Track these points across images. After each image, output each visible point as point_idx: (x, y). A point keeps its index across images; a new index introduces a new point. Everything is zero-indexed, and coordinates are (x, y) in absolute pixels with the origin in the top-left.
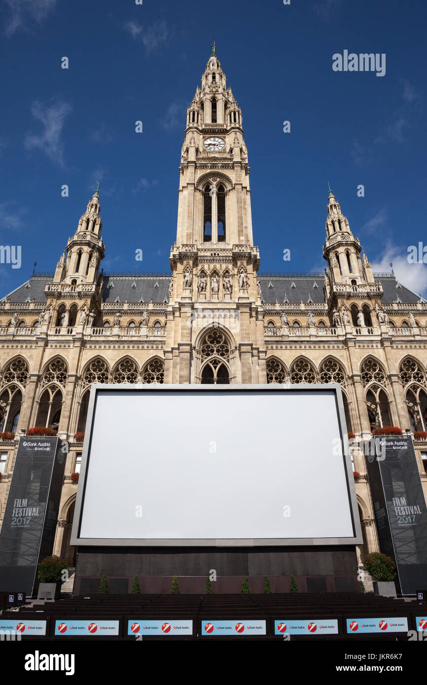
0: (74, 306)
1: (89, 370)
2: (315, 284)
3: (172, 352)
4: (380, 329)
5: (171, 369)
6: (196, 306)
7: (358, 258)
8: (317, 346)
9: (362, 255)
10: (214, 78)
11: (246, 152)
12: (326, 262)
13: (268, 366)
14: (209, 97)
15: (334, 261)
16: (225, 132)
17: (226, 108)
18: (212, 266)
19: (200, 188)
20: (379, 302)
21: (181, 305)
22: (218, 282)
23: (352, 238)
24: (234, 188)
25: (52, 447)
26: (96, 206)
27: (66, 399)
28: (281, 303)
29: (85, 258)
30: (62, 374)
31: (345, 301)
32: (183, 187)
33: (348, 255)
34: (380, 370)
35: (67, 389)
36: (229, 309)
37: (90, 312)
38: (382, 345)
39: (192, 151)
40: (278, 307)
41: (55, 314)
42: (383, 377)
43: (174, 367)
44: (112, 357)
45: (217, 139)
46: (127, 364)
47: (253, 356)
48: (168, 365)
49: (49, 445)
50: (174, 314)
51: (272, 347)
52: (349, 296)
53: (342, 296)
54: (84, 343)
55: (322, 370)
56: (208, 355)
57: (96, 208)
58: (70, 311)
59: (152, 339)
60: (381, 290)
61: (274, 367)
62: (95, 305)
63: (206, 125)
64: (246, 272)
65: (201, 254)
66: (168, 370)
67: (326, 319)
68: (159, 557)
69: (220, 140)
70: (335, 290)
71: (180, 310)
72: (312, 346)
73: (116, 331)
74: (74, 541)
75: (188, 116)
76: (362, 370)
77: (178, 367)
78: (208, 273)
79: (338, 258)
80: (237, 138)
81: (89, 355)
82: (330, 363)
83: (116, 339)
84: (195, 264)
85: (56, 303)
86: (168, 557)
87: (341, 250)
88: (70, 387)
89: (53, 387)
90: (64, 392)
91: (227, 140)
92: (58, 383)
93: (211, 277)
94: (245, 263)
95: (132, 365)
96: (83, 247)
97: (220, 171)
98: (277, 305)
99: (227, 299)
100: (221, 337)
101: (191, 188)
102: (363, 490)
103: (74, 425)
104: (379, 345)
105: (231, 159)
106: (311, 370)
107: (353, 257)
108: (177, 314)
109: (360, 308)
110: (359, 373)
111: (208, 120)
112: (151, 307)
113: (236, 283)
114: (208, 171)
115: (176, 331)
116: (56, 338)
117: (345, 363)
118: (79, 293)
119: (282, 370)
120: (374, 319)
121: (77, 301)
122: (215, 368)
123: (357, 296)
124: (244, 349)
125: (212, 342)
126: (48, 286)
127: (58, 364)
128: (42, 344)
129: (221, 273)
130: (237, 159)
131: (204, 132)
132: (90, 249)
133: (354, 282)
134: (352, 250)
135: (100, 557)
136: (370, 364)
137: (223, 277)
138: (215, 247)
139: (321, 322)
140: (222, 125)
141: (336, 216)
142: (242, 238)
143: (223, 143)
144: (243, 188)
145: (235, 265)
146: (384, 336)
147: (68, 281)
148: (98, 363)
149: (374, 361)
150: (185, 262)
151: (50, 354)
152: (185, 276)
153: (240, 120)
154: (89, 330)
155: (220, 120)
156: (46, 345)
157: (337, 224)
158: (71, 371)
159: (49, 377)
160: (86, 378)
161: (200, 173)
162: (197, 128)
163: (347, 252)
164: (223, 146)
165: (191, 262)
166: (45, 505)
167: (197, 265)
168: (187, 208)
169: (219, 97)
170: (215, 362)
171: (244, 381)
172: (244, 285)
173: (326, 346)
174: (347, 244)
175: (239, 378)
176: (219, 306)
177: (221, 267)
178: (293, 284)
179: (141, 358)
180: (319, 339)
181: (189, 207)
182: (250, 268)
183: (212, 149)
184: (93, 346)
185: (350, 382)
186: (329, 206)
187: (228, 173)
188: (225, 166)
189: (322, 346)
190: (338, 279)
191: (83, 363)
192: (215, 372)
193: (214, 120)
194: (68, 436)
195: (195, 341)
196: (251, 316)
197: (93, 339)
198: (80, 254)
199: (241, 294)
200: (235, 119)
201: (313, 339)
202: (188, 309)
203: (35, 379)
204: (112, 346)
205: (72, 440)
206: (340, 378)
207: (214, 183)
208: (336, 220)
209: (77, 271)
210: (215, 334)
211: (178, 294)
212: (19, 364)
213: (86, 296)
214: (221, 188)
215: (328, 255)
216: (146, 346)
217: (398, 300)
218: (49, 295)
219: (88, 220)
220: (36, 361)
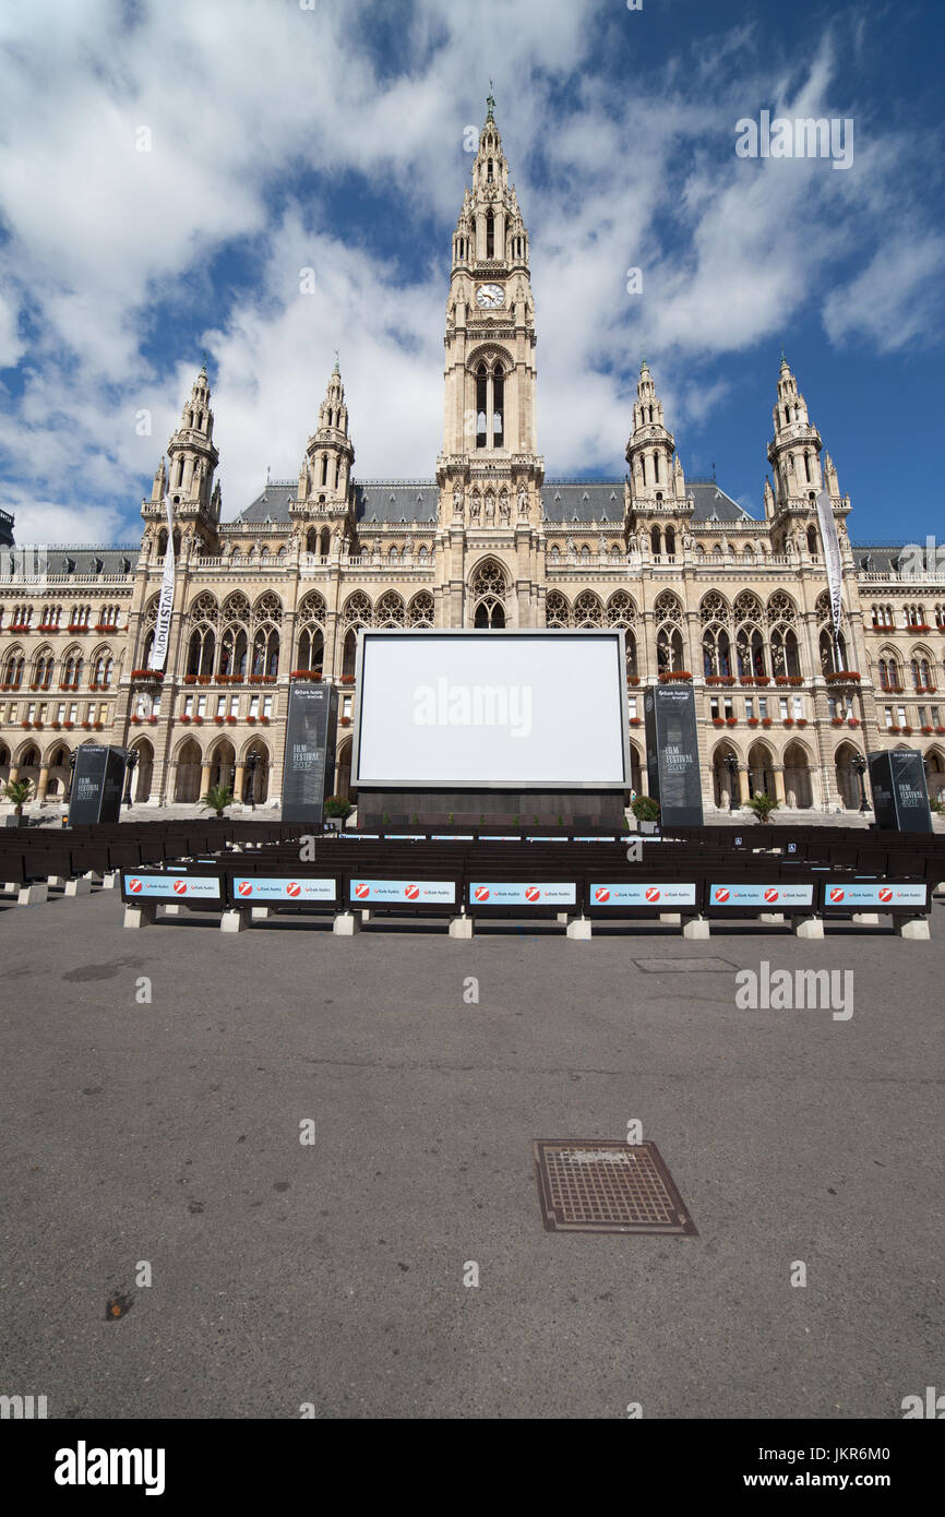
0: (326, 530)
1: (349, 606)
2: (613, 494)
3: (442, 589)
4: (685, 557)
5: (442, 609)
6: (469, 534)
7: (668, 461)
8: (607, 578)
9: (674, 458)
10: (490, 168)
12: (628, 465)
13: (549, 601)
14: (483, 208)
15: (638, 465)
17: (507, 227)
18: (486, 482)
19: (472, 369)
20: (687, 521)
21: (452, 534)
22: (494, 503)
23: (664, 435)
24: (515, 369)
25: (325, 694)
27: (328, 640)
28: (569, 522)
29: (331, 464)
30: (320, 611)
31: (645, 521)
32: (451, 368)
33: (656, 458)
34: (677, 607)
35: (327, 628)
36: (504, 539)
37: (346, 537)
38: (684, 577)
39: (461, 309)
40: (564, 528)
41: (304, 540)
42: (679, 615)
43: (445, 606)
44: (374, 591)
45: (494, 287)
46: (391, 598)
47: (531, 594)
48: (439, 603)
49: (321, 692)
50: (443, 544)
51: (555, 579)
52: (651, 515)
53: (642, 515)
54: (341, 575)
55: (610, 606)
56: (482, 592)
58: (321, 536)
59: (419, 569)
60: (692, 507)
61: (555, 601)
62: (350, 531)
63: (479, 263)
64: (527, 491)
65: (474, 466)
66: (438, 609)
67: (621, 542)
68: (435, 797)
69: (498, 289)
70: (634, 508)
71: (450, 540)
72: (601, 578)
73: (377, 559)
74: (354, 783)
75: (454, 247)
76: (657, 607)
77: (450, 607)
78: (483, 492)
79: (643, 461)
80: (521, 287)
81: (348, 589)
82: (621, 598)
83: (378, 570)
84: (467, 482)
85: (304, 526)
86: (443, 797)
87: (648, 451)
88: (331, 626)
89: (312, 626)
90: (325, 631)
91: (507, 288)
92: (317, 622)
93: (485, 497)
94: (526, 478)
95: (397, 601)
96: (329, 449)
97: (498, 342)
98: (564, 524)
99: (504, 526)
100: (496, 571)
101: (461, 370)
102: (640, 736)
103: (339, 667)
104: (680, 577)
105: (512, 323)
106: (598, 606)
107: (662, 460)
108: (447, 544)
109: (663, 531)
110: (652, 610)
111: (482, 255)
112: (415, 528)
113: (514, 504)
114: (482, 342)
115: (446, 565)
116: (308, 569)
117: (637, 598)
118: (330, 513)
119: (565, 606)
120: (678, 544)
121: (329, 523)
122: (490, 607)
123: (660, 515)
124: (521, 586)
125: (486, 578)
126: (291, 505)
127: (314, 599)
128: (294, 577)
129: (497, 492)
130: (520, 323)
131: (476, 275)
132: (337, 454)
133: (659, 496)
134: (663, 451)
135: (380, 796)
136: (667, 599)
137: (500, 497)
138: (490, 456)
139: (616, 546)
140: (501, 264)
141: (648, 400)
142: (523, 444)
143: (501, 294)
144: (527, 368)
145: (514, 481)
146: (687, 566)
147: (315, 497)
148: (359, 599)
149: (672, 596)
150: (455, 478)
151: (304, 589)
152: (455, 497)
154: (346, 560)
155: (498, 255)
156: (299, 578)
157: (647, 412)
158: (330, 608)
159: (307, 615)
160: (348, 615)
161: (473, 345)
162: (466, 270)
163: (656, 453)
164: (501, 299)
165: (462, 478)
166: (324, 750)
167: (470, 482)
168: (455, 401)
169: (498, 208)
170: (490, 601)
171: (521, 624)
172: (525, 508)
173: (617, 578)
174: (656, 443)
175: (516, 619)
176: (495, 534)
177: (498, 484)
178: (586, 495)
179: (407, 592)
180: (610, 569)
181: (458, 399)
182: (532, 485)
183: (488, 305)
184: (352, 579)
185: (641, 620)
186: (640, 384)
187: (507, 344)
188: (504, 335)
189: (612, 577)
190: (640, 492)
191: (343, 599)
192: (490, 612)
193: (490, 251)
194: (334, 680)
195: (468, 578)
196: (531, 547)
197: (351, 570)
198: (325, 461)
199: (520, 521)
200: (519, 252)
201: (603, 569)
202: (459, 539)
203: (291, 617)
204: (373, 578)
205: (338, 683)
206: (629, 615)
207: (490, 361)
208: (646, 406)
209: (324, 483)
210: (490, 567)
211: (448, 519)
212: (270, 599)
213: (338, 516)
214: (498, 368)
215: (632, 458)
216: (411, 578)
217: (715, 516)
218: (295, 516)
219: (330, 410)
220: (289, 595)
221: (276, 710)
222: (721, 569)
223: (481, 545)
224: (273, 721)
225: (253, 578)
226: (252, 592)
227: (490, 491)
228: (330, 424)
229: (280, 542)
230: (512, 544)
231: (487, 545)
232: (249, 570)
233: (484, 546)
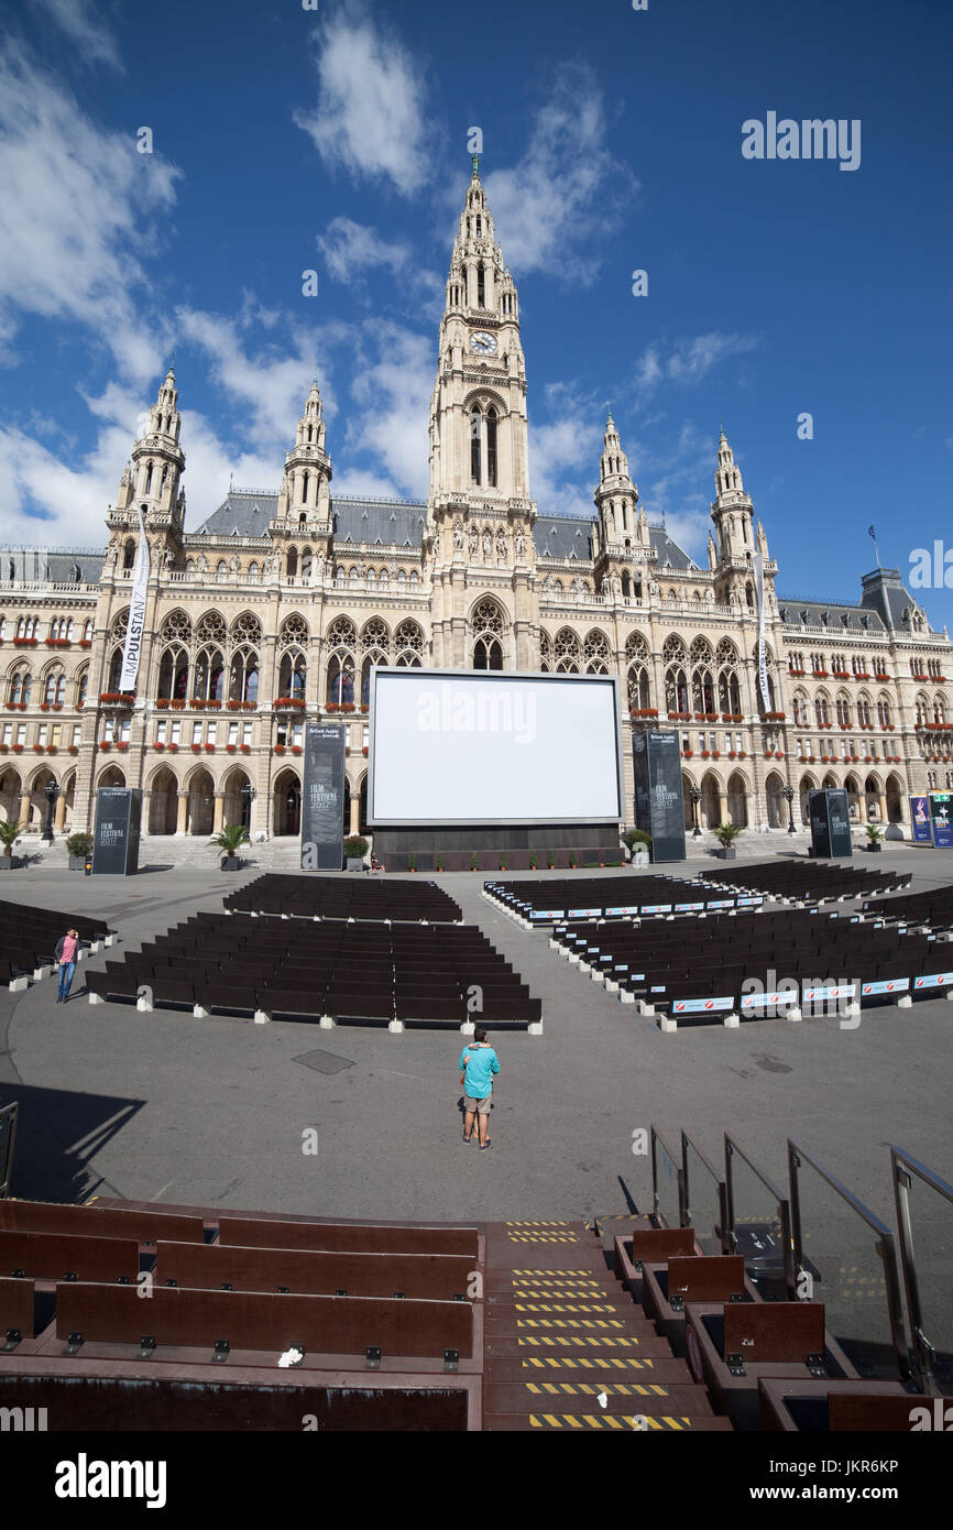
0: (308, 551)
1: (333, 631)
2: (578, 532)
3: (442, 624)
4: (650, 602)
5: (441, 644)
6: (470, 572)
7: (634, 510)
8: (583, 616)
9: (639, 508)
10: (479, 223)
11: (523, 361)
12: (596, 509)
14: (474, 260)
15: (607, 511)
16: (497, 325)
17: (497, 280)
18: (484, 521)
19: (467, 409)
20: (652, 569)
21: (452, 571)
22: (491, 542)
23: (630, 487)
24: (509, 416)
25: (341, 733)
26: (318, 404)
27: (311, 664)
29: (312, 482)
30: (302, 635)
31: (617, 564)
32: (448, 408)
33: (624, 507)
34: (644, 647)
35: (310, 653)
36: (502, 578)
37: (328, 558)
38: (650, 620)
39: (457, 352)
41: (284, 559)
42: (646, 655)
43: (446, 641)
44: (358, 617)
45: (486, 336)
46: (376, 625)
47: (528, 635)
48: (438, 639)
49: (337, 732)
50: (442, 579)
51: (543, 616)
52: (622, 560)
53: (614, 559)
54: (325, 599)
55: (586, 643)
56: (480, 629)
58: (302, 556)
59: (404, 596)
60: (656, 556)
63: (473, 311)
64: (523, 534)
65: (472, 505)
66: (438, 644)
67: (592, 582)
69: (491, 338)
70: (605, 550)
71: (450, 576)
72: (579, 615)
74: (369, 821)
75: (449, 292)
76: (627, 646)
77: (451, 642)
78: (481, 531)
79: (612, 507)
80: (513, 339)
81: (332, 613)
82: (596, 636)
83: (362, 594)
84: (466, 520)
85: (285, 545)
87: (617, 499)
88: (314, 651)
89: (294, 651)
90: (308, 656)
91: (499, 338)
92: (299, 646)
93: (483, 535)
94: (522, 521)
95: (382, 627)
96: (309, 468)
97: (492, 388)
99: (502, 566)
100: (494, 609)
101: (458, 411)
103: (323, 695)
104: (647, 620)
105: (506, 373)
106: (576, 642)
107: (629, 509)
108: (447, 580)
109: (631, 576)
110: (623, 650)
111: (474, 303)
112: (394, 550)
113: (511, 546)
114: (478, 386)
115: (446, 601)
116: (289, 591)
117: (611, 637)
118: (313, 534)
119: (546, 641)
120: (644, 589)
121: (311, 543)
122: (488, 645)
123: (629, 561)
124: (519, 627)
125: (485, 615)
126: (272, 522)
127: (296, 624)
128: (275, 598)
129: (495, 532)
130: (513, 374)
131: (470, 322)
132: (318, 471)
133: (627, 543)
134: (630, 501)
136: (636, 639)
137: (497, 537)
138: (486, 495)
139: (587, 585)
140: (493, 316)
141: (615, 451)
142: (519, 489)
143: (494, 342)
144: (519, 416)
145: (511, 523)
146: (653, 610)
147: (296, 515)
148: (342, 623)
149: (640, 637)
150: (454, 515)
151: (285, 610)
152: (454, 534)
153: (516, 308)
154: (329, 583)
155: (490, 304)
156: (280, 599)
157: (614, 463)
158: (313, 633)
159: (288, 638)
160: (331, 640)
161: (469, 388)
162: (462, 316)
163: (624, 502)
164: (494, 348)
165: (462, 516)
167: (468, 520)
169: (488, 263)
170: (488, 638)
171: (519, 665)
172: (522, 550)
173: (593, 616)
174: (624, 494)
175: (513, 660)
176: (493, 573)
177: (495, 524)
178: (554, 529)
179: (393, 619)
180: (586, 608)
181: (453, 435)
182: (527, 527)
183: (481, 351)
184: (336, 602)
185: (614, 658)
186: (607, 436)
187: (501, 391)
188: (499, 382)
189: (588, 615)
190: (611, 536)
191: (326, 623)
192: (488, 649)
193: (481, 299)
194: (319, 707)
195: (467, 613)
196: (527, 588)
197: (334, 593)
198: (306, 478)
199: (518, 563)
200: (510, 307)
201: (580, 608)
202: (461, 577)
203: (272, 640)
204: (358, 603)
205: (323, 712)
206: (603, 653)
207: (485, 405)
208: (614, 457)
209: (304, 501)
210: (487, 605)
211: (446, 555)
212: (249, 622)
213: (321, 537)
214: (492, 411)
215: (601, 502)
216: (397, 605)
217: (668, 562)
218: (274, 534)
219: (311, 426)
220: (271, 618)
221: (258, 739)
222: (680, 614)
223: (480, 582)
224: (254, 750)
225: (229, 597)
226: (230, 612)
227: (488, 530)
228: (310, 440)
229: (252, 557)
230: (509, 584)
231: (485, 583)
232: (226, 588)
233: (483, 584)
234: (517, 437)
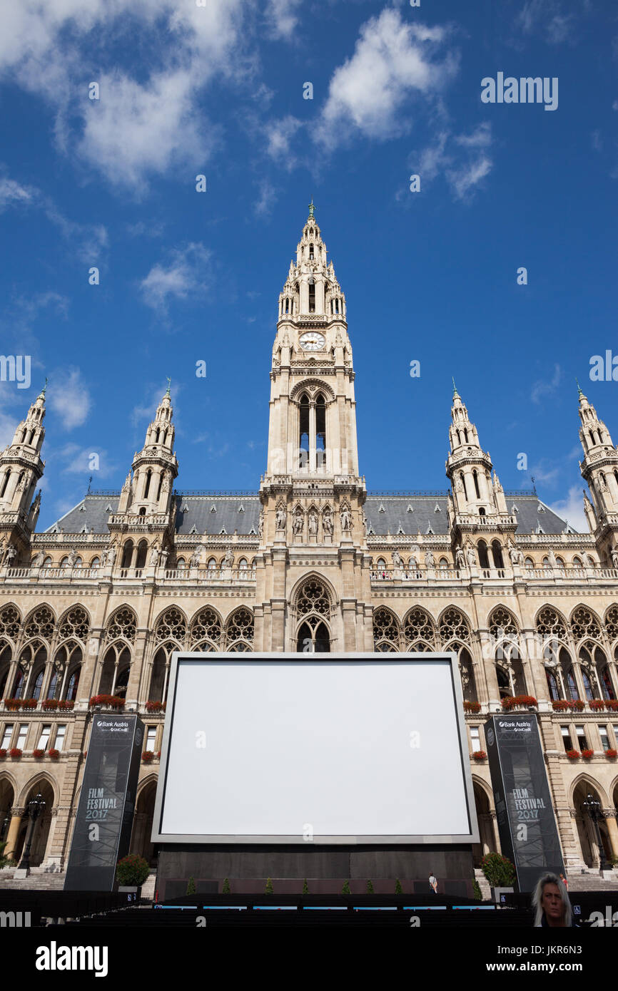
0: (144, 543)
1: (162, 623)
2: (437, 507)
3: (263, 608)
4: (514, 572)
5: (262, 629)
6: (292, 551)
7: (487, 478)
8: (436, 593)
9: (493, 476)
10: (312, 250)
11: (351, 352)
12: (449, 481)
13: (377, 618)
14: (306, 277)
15: (458, 482)
16: (325, 325)
17: (326, 290)
18: (309, 500)
19: (295, 399)
20: (512, 536)
21: (274, 552)
22: (317, 521)
23: (480, 455)
24: (336, 400)
25: (130, 727)
26: (168, 410)
27: (135, 660)
28: (394, 535)
29: (155, 478)
30: (130, 628)
31: (471, 536)
32: (275, 399)
33: (475, 476)
34: (512, 623)
35: (136, 647)
36: (328, 556)
37: (163, 549)
38: (515, 592)
39: (286, 352)
40: (390, 540)
41: (120, 552)
42: (515, 632)
43: (266, 626)
44: (190, 607)
45: (315, 334)
46: (208, 615)
47: (357, 613)
48: (259, 623)
49: (126, 725)
50: (265, 561)
51: (382, 595)
52: (476, 530)
53: (467, 529)
54: (156, 589)
55: (442, 623)
56: (305, 611)
57: (167, 413)
58: (138, 549)
59: (238, 584)
60: (515, 522)
61: (383, 619)
62: (169, 545)
63: (302, 317)
64: (350, 509)
65: (297, 486)
66: (258, 629)
67: (449, 555)
68: (250, 856)
69: (319, 336)
70: (458, 523)
71: (272, 557)
72: (430, 593)
73: (194, 573)
74: (155, 838)
75: (280, 304)
76: (491, 623)
77: (271, 626)
78: (306, 510)
79: (463, 478)
80: (339, 335)
81: (162, 604)
82: (452, 615)
83: (194, 584)
84: (290, 499)
85: (122, 538)
86: (261, 856)
87: (467, 469)
88: (140, 645)
89: (120, 644)
90: (133, 650)
91: (327, 335)
92: (126, 639)
93: (308, 514)
94: (348, 497)
95: (213, 617)
96: (153, 466)
97: (320, 378)
98: (389, 537)
99: (328, 543)
100: (320, 589)
101: (285, 401)
102: (484, 772)
103: (145, 692)
104: (512, 592)
105: (333, 363)
106: (429, 623)
107: (481, 478)
108: (269, 561)
109: (489, 545)
110: (486, 628)
111: (305, 309)
112: (235, 540)
113: (338, 522)
114: (305, 378)
115: (268, 583)
116: (122, 583)
117: (469, 614)
118: (150, 526)
119: (394, 624)
120: (505, 558)
121: (147, 536)
122: (313, 627)
123: (485, 530)
124: (346, 605)
125: (310, 596)
126: (111, 517)
127: (125, 616)
128: (105, 590)
129: (320, 510)
130: (339, 363)
131: (300, 325)
132: (162, 468)
133: (482, 511)
134: (481, 469)
135: (184, 856)
136: (501, 616)
137: (322, 515)
138: (313, 476)
139: (443, 559)
140: (321, 317)
141: (462, 424)
143: (322, 339)
144: (346, 400)
145: (337, 500)
146: (518, 581)
147: (135, 510)
148: (173, 615)
149: (506, 611)
150: (278, 497)
151: (115, 602)
152: (278, 515)
153: (343, 309)
154: (162, 573)
155: (319, 310)
156: (111, 592)
157: (462, 435)
158: (141, 625)
159: (115, 632)
160: (159, 632)
161: (296, 380)
162: (291, 322)
163: (475, 471)
164: (322, 343)
165: (285, 497)
166: (123, 796)
167: (292, 500)
168: (279, 428)
169: (319, 277)
170: (313, 620)
171: (347, 646)
172: (348, 526)
173: (447, 593)
174: (474, 462)
175: (341, 641)
176: (318, 552)
177: (320, 502)
178: (410, 507)
179: (225, 608)
180: (439, 584)
181: (282, 426)
182: (354, 503)
183: (310, 348)
184: (167, 593)
185: (476, 638)
186: (453, 410)
187: (327, 379)
188: (325, 372)
189: (442, 592)
190: (463, 507)
191: (155, 615)
192: (314, 631)
193: (312, 306)
194: (138, 706)
195: (290, 595)
196: (355, 564)
197: (167, 584)
198: (149, 475)
199: (344, 538)
200: (337, 308)
201: (432, 584)
202: (281, 557)
203: (98, 634)
204: (190, 593)
205: (143, 711)
206: (463, 633)
207: (312, 393)
208: (461, 428)
209: (146, 496)
210: (313, 585)
211: (270, 537)
212: (78, 615)
213: (157, 529)
214: (320, 398)
215: (452, 474)
216: (230, 593)
217: (540, 528)
218: (113, 528)
219: (159, 429)
220: (98, 610)
221: (69, 743)
222: (552, 583)
223: (304, 562)
224: (63, 756)
225: (62, 591)
226: (59, 605)
227: (313, 509)
228: (157, 441)
229: (94, 553)
230: (336, 561)
231: (310, 562)
232: (60, 582)
233: (307, 563)
234: (343, 418)
